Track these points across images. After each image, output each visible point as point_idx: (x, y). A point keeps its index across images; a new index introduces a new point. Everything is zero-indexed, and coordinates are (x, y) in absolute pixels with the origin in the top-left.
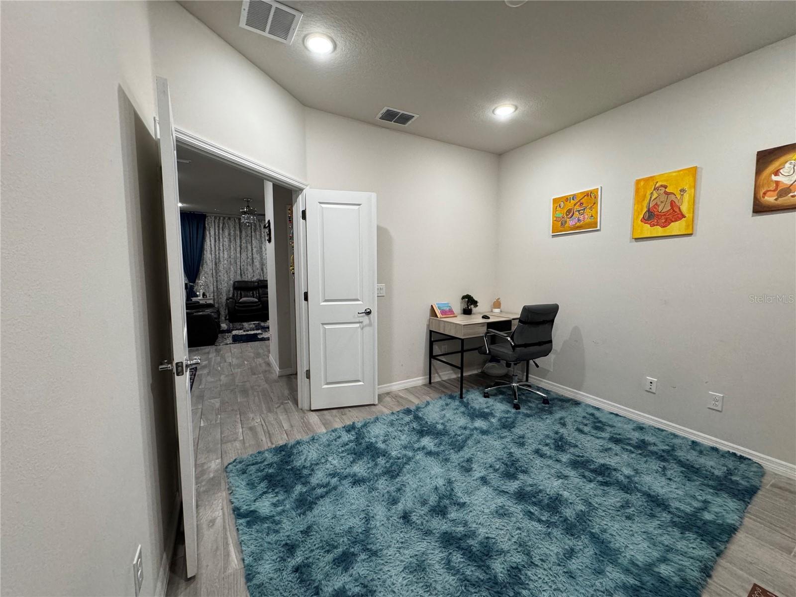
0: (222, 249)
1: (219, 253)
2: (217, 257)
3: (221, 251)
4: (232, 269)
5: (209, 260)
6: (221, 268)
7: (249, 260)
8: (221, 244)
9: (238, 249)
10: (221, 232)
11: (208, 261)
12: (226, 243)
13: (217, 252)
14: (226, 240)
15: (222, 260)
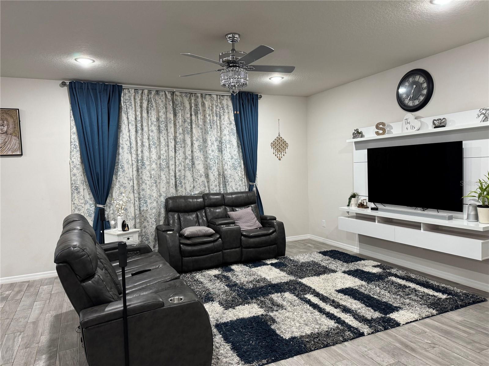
0: (146, 144)
1: (142, 152)
2: (140, 158)
3: (146, 148)
4: (163, 177)
5: (128, 163)
6: (146, 176)
7: (187, 161)
8: (146, 137)
9: (172, 144)
10: (145, 115)
11: (126, 166)
12: (154, 134)
13: (140, 150)
14: (154, 128)
15: (147, 163)
